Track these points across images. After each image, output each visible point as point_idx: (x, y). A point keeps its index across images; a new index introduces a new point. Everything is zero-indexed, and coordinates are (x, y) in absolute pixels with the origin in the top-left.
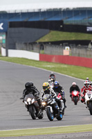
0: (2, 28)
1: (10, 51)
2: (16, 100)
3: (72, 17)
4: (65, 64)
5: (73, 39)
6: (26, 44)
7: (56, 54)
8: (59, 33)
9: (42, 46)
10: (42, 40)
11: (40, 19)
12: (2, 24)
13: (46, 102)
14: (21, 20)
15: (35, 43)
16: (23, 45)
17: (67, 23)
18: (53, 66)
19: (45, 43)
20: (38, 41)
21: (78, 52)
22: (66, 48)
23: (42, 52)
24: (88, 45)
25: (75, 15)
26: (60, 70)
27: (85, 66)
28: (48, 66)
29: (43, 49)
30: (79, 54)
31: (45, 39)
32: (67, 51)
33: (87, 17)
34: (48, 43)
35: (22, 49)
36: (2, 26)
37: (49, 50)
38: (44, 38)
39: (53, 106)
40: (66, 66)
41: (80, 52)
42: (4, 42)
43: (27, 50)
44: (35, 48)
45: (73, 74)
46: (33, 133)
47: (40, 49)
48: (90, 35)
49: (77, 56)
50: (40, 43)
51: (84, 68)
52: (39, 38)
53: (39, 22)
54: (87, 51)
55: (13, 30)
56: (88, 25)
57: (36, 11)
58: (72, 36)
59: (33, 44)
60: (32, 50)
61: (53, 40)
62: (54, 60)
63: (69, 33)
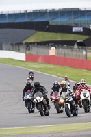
2: (3, 100)
3: (57, 18)
4: (51, 64)
5: (59, 39)
7: (43, 54)
8: (45, 33)
9: (28, 46)
10: (28, 41)
11: (26, 20)
15: (21, 44)
17: (53, 24)
18: (39, 66)
19: (31, 43)
20: (24, 42)
21: (63, 52)
22: (52, 48)
23: (28, 52)
24: (73, 45)
25: (61, 16)
26: (46, 70)
27: (71, 66)
28: (34, 66)
29: (29, 49)
30: (65, 54)
31: (31, 40)
32: (53, 51)
33: (73, 18)
34: (34, 43)
35: (9, 50)
37: (35, 51)
38: (30, 38)
39: (70, 103)
40: (52, 66)
41: (66, 52)
44: (21, 49)
45: (59, 74)
46: (19, 132)
47: (27, 49)
48: (76, 35)
49: (62, 56)
50: (26, 43)
51: (70, 68)
52: (25, 39)
53: (25, 23)
54: (73, 51)
56: (73, 25)
57: (23, 12)
58: (58, 37)
59: (19, 44)
60: (18, 50)
61: (39, 41)
62: (40, 60)
63: (55, 34)
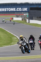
0: (27, 10)
1: (30, 20)
6: (37, 17)
12: (27, 8)
13: (21, 45)
14: (35, 7)
16: (36, 18)
35: (36, 20)
36: (27, 9)
42: (28, 16)
43: (38, 20)
55: (32, 11)
